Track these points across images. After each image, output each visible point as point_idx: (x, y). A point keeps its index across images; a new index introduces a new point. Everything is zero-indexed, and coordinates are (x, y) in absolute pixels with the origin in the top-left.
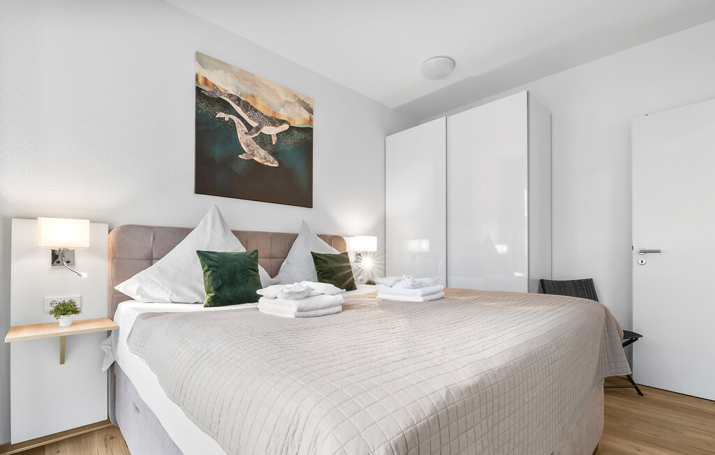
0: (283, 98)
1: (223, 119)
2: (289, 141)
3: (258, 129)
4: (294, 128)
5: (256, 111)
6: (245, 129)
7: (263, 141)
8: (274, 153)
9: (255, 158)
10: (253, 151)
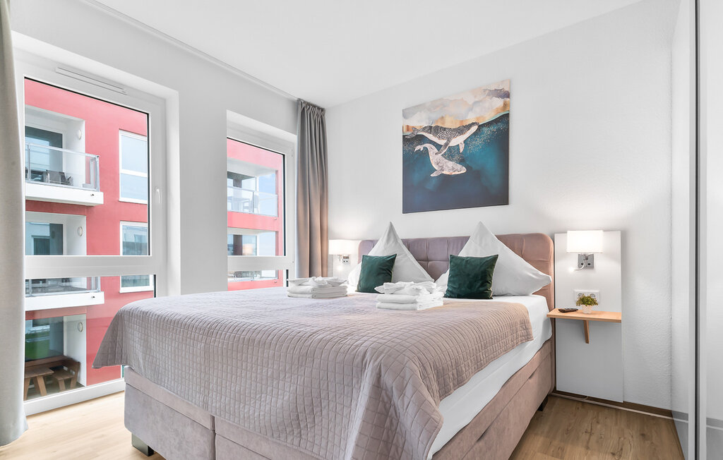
0: (471, 100)
1: (419, 150)
2: (479, 142)
3: (446, 144)
4: (483, 125)
5: (445, 129)
6: (436, 151)
7: (451, 154)
8: (462, 161)
9: (444, 172)
10: (442, 167)
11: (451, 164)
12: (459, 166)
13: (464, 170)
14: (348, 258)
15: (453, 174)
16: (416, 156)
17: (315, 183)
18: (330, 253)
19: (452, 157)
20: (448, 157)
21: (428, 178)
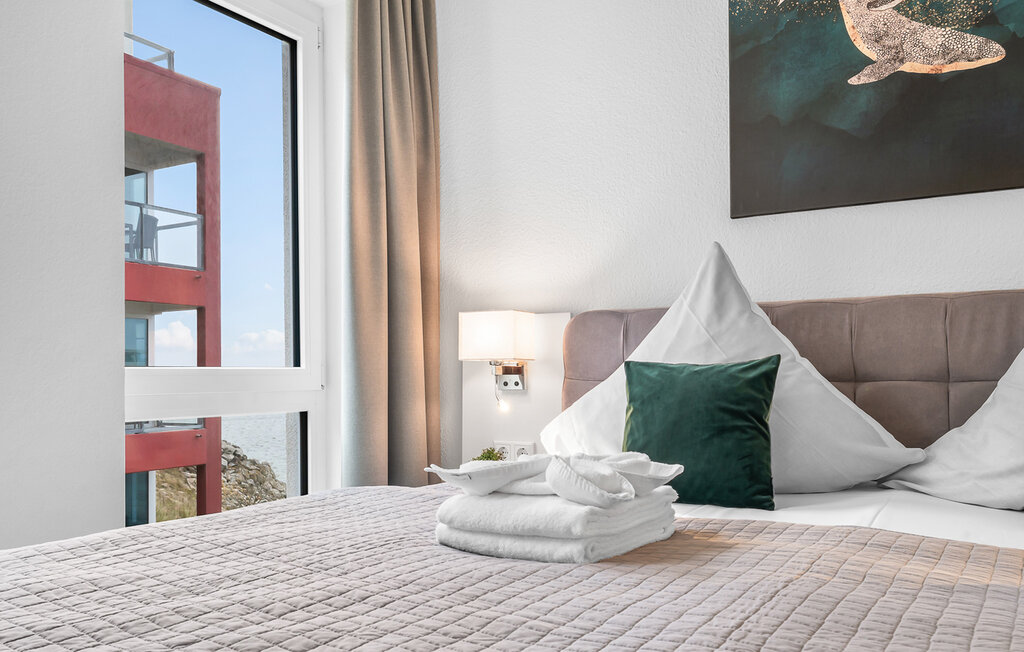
9: (907, 68)
10: (899, 48)
11: (934, 37)
12: (973, 42)
13: (995, 54)
14: (519, 371)
15: (948, 69)
16: (786, 19)
17: (403, 129)
18: (465, 354)
19: (942, 9)
20: (925, 11)
21: (835, 92)
